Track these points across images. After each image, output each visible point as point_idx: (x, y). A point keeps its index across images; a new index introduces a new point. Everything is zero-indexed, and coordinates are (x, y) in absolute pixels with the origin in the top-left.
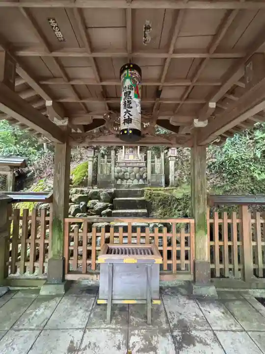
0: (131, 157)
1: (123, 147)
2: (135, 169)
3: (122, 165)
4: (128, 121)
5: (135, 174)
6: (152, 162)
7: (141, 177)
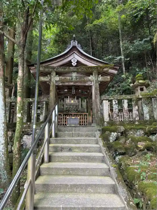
0: (72, 102)
1: (69, 97)
2: (74, 107)
3: (68, 105)
4: (73, 93)
5: (74, 109)
6: (81, 103)
7: (77, 110)
